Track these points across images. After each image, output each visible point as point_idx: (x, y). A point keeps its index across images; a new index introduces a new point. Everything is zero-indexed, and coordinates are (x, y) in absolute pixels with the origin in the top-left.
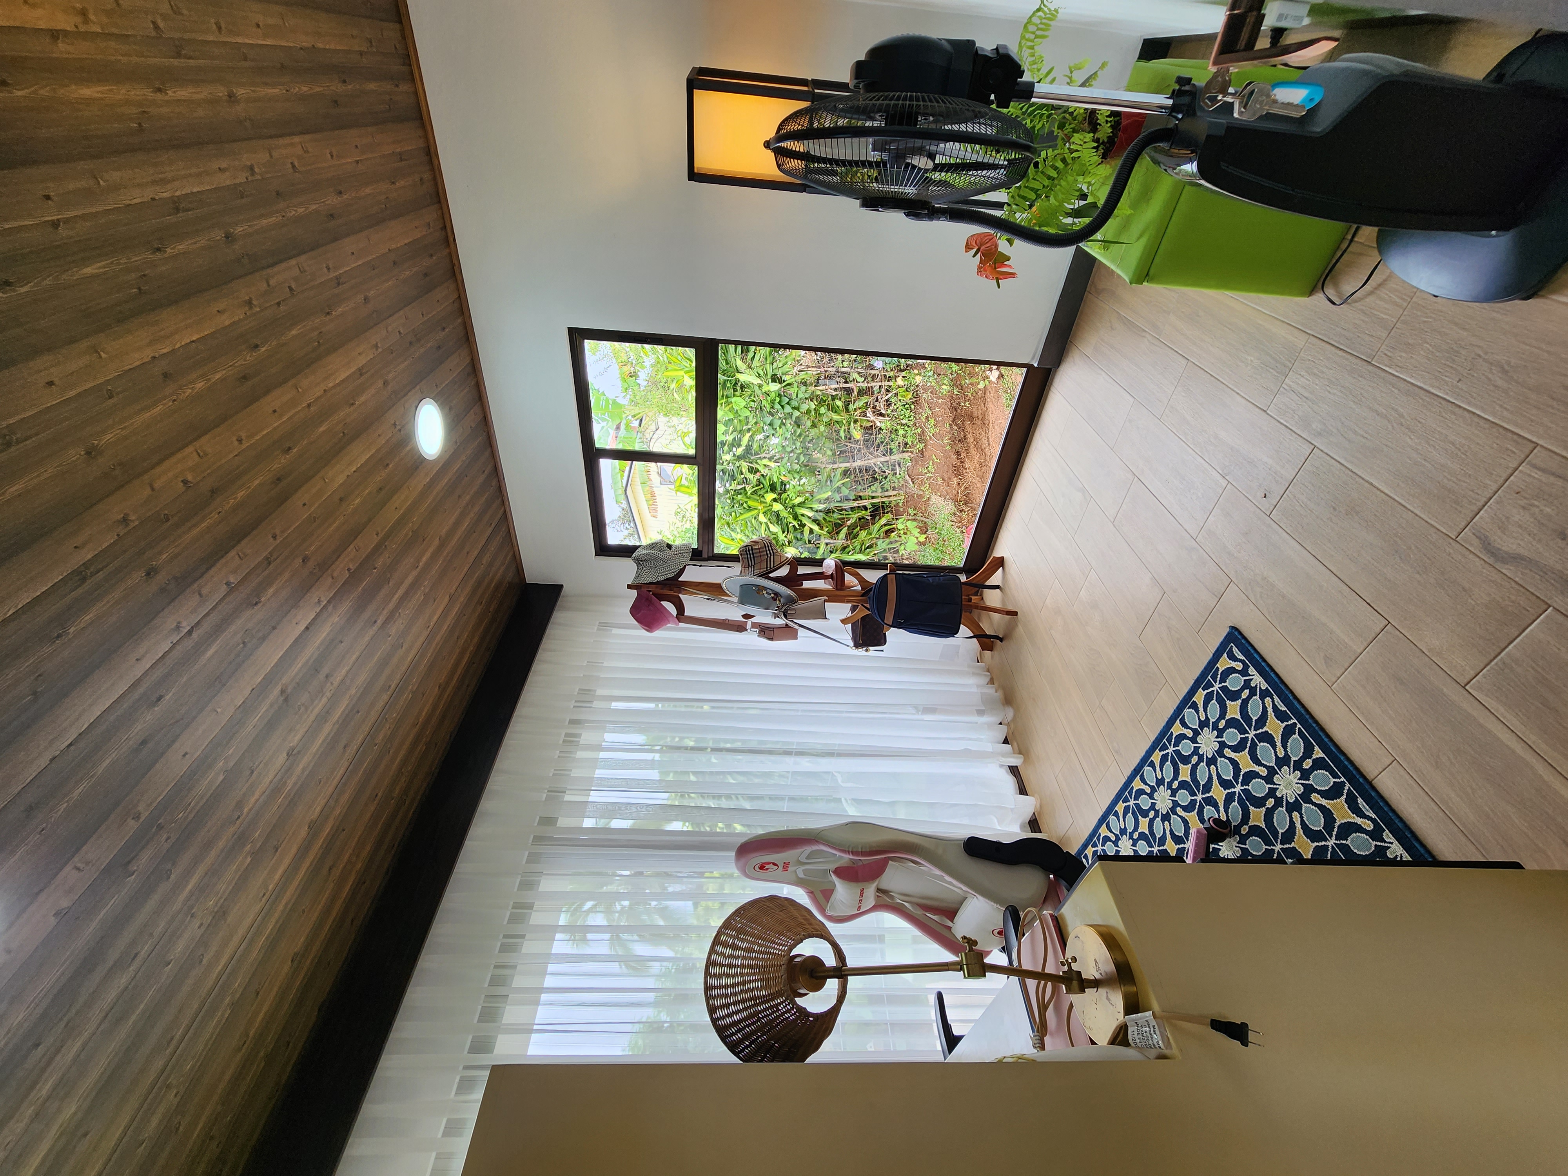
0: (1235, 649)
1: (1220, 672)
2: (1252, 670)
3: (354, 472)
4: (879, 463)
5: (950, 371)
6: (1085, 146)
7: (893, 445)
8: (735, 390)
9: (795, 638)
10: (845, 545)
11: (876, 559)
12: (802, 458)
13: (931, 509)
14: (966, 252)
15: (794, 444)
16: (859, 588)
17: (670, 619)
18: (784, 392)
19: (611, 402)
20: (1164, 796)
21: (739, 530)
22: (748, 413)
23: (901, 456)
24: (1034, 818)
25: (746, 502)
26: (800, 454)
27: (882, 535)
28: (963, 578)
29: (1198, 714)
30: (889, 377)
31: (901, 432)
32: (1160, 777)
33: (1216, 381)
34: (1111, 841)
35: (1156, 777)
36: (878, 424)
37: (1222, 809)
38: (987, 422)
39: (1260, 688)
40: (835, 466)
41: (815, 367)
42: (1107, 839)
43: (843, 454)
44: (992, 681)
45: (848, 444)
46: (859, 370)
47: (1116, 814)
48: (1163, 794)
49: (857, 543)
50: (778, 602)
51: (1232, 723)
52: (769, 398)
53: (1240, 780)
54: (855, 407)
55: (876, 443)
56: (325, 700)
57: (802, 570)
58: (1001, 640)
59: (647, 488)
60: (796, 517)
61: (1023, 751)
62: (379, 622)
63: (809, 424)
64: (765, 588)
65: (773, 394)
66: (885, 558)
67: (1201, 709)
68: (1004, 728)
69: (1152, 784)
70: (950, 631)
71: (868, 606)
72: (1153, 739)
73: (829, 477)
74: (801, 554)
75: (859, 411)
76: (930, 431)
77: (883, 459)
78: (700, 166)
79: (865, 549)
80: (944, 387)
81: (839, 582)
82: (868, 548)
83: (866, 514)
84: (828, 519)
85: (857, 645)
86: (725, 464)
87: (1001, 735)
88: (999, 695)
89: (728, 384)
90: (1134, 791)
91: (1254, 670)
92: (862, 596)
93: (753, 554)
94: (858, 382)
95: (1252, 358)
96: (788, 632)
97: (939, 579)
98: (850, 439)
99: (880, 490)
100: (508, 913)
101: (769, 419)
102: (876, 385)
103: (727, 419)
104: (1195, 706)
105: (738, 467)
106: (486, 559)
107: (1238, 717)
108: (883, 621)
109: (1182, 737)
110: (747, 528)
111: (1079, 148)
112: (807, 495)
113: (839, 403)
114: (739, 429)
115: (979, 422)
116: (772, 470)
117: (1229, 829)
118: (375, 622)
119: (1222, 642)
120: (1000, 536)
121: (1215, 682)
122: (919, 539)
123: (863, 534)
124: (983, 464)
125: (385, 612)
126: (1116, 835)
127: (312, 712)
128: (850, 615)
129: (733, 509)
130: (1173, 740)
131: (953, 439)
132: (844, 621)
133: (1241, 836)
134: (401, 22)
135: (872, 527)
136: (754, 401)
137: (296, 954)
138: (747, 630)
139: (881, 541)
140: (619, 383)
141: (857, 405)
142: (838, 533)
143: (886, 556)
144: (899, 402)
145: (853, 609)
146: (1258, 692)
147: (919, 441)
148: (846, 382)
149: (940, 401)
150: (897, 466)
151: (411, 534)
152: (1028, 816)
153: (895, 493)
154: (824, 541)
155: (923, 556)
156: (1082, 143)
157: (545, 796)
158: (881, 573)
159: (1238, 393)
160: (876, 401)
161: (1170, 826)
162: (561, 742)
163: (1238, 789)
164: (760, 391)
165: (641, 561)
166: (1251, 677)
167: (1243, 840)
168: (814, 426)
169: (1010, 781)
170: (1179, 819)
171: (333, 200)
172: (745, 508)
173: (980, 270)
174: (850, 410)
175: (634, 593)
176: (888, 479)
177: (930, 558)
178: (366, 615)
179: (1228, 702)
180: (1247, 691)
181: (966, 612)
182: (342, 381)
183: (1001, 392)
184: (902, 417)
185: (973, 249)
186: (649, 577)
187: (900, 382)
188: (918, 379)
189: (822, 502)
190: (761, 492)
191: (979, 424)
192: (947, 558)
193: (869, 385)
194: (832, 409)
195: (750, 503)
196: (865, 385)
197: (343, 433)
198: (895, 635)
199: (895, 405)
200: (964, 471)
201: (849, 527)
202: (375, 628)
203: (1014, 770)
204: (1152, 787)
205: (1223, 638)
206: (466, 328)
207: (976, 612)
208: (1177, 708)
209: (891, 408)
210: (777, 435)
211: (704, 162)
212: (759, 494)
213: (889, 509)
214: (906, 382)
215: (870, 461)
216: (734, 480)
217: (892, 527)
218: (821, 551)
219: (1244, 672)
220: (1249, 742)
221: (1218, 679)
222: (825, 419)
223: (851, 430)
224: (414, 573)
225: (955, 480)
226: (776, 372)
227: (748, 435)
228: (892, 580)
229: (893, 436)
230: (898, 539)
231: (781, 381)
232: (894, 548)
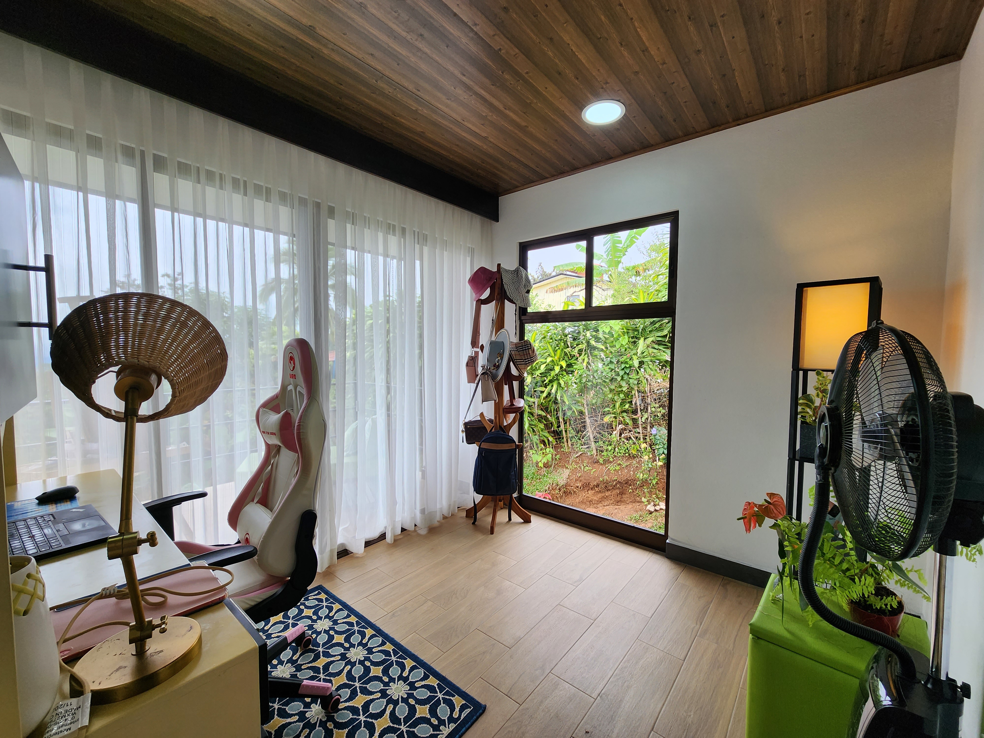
0: (468, 711)
1: (451, 698)
2: (453, 726)
3: (572, 50)
4: (589, 434)
5: (652, 478)
6: (864, 587)
7: (601, 443)
8: (633, 338)
9: (469, 382)
10: (534, 415)
11: (526, 435)
12: (590, 384)
13: (560, 470)
14: (768, 494)
15: (599, 378)
16: (505, 424)
17: (478, 295)
18: (633, 370)
19: (619, 260)
20: (359, 654)
21: (540, 345)
22: (618, 347)
23: (594, 448)
24: (349, 553)
25: (559, 349)
26: (593, 382)
27: (542, 438)
28: (515, 495)
29: (420, 681)
30: (646, 439)
31: (610, 448)
32: (374, 650)
33: (671, 685)
34: (329, 613)
35: (374, 647)
36: (614, 433)
37: (347, 704)
38: (619, 504)
39: (439, 734)
40: (585, 406)
41: (650, 389)
42: (330, 609)
43: (594, 410)
44: (445, 518)
45: (600, 413)
46: (649, 418)
47: (348, 616)
48: (361, 653)
49: (535, 422)
50: (493, 368)
51: (412, 710)
52: (628, 360)
53: (368, 719)
54: (625, 417)
55: (601, 431)
56: (404, 34)
57: (516, 384)
58: (474, 523)
59: (565, 286)
60: (551, 381)
61: (396, 541)
62: (464, 79)
63: (613, 387)
64: (502, 359)
65: (631, 362)
66: (527, 441)
67: (423, 683)
68: (412, 528)
69: (369, 644)
70: (478, 489)
71: (493, 430)
72: (402, 643)
73: (578, 402)
74: (527, 386)
75: (622, 419)
76: (611, 467)
77: (592, 437)
78: (809, 292)
79: (532, 428)
80: (642, 475)
81: (508, 410)
82: (533, 429)
83: (555, 427)
84: (550, 403)
85: (466, 424)
86: (584, 333)
87: (409, 526)
88: (436, 524)
89: (636, 333)
90: (365, 630)
91: (453, 728)
92: (500, 427)
93: (526, 349)
94: (642, 418)
95: (692, 716)
96: (472, 376)
97: (514, 479)
98: (604, 414)
99: (571, 436)
100: (262, 184)
101: (614, 360)
102: (640, 430)
103: (613, 333)
104: (426, 677)
105: (582, 342)
106: (514, 165)
107: (417, 716)
108: (483, 442)
109: (403, 667)
110: (542, 350)
111: (862, 583)
112: (566, 389)
113: (627, 406)
114: (607, 341)
115: (619, 499)
116: (580, 366)
117: (331, 711)
118: (464, 75)
119: (474, 699)
120: (545, 519)
121: (443, 695)
122: (540, 463)
123: (542, 426)
124: (591, 503)
125: (472, 83)
126: (333, 617)
127: (393, 23)
128: (487, 418)
129: (554, 340)
130: (401, 660)
131: (607, 482)
132: (482, 415)
133: (326, 722)
134: (901, 70)
135: (546, 431)
136: (626, 350)
137: (216, 21)
138: (473, 348)
139: (538, 438)
140: (632, 264)
141: (627, 418)
142: (542, 409)
143: (528, 442)
144: (629, 445)
145: (491, 421)
146: (435, 733)
147: (604, 460)
148: (641, 410)
149: (632, 473)
150: (587, 446)
151: (528, 101)
152: (351, 548)
153: (570, 445)
154: (536, 400)
155: (529, 466)
156: (867, 585)
157: (349, 210)
158: (516, 439)
159: (664, 705)
160: (629, 431)
161: (337, 661)
162: (389, 222)
163: (362, 718)
164: (633, 354)
165: (517, 273)
166: (447, 726)
167: (323, 724)
168: (611, 391)
169: (374, 534)
170: (342, 668)
171: (774, 16)
172: (555, 348)
173: (749, 504)
174: (623, 414)
175: (495, 269)
176: (578, 441)
177: (528, 470)
178: (469, 68)
179: (428, 706)
180: (436, 723)
181: (492, 498)
182: (639, 35)
183: (640, 513)
184: (619, 448)
185: (770, 499)
186: (506, 279)
187: (643, 446)
188: (646, 458)
189: (562, 398)
190: (566, 358)
191: (618, 499)
192: (529, 481)
193: (640, 425)
194: (623, 403)
195: (559, 351)
196: (640, 423)
197: (600, 38)
198: (473, 450)
199: (628, 443)
200: (586, 490)
201: (546, 416)
202: (460, 76)
203: (383, 537)
204: (366, 644)
205: (477, 699)
206: (675, 139)
207: (491, 504)
208: (425, 663)
209: (625, 441)
210: (604, 366)
211: (811, 294)
212: (565, 357)
213: (558, 442)
214: (643, 450)
215: (589, 428)
216: (573, 340)
217: (547, 444)
218: (529, 399)
219: (451, 719)
220: (397, 726)
221: (446, 697)
222: (616, 398)
223: (609, 415)
224: (501, 107)
225: (579, 485)
226: (646, 364)
227: (603, 347)
228: (512, 446)
229: (607, 443)
230: (540, 448)
231: (640, 367)
232: (533, 447)
